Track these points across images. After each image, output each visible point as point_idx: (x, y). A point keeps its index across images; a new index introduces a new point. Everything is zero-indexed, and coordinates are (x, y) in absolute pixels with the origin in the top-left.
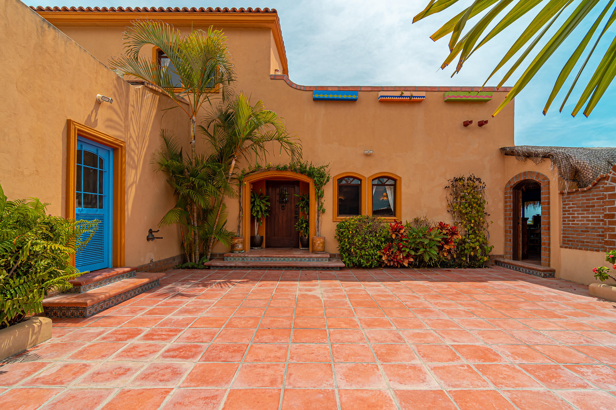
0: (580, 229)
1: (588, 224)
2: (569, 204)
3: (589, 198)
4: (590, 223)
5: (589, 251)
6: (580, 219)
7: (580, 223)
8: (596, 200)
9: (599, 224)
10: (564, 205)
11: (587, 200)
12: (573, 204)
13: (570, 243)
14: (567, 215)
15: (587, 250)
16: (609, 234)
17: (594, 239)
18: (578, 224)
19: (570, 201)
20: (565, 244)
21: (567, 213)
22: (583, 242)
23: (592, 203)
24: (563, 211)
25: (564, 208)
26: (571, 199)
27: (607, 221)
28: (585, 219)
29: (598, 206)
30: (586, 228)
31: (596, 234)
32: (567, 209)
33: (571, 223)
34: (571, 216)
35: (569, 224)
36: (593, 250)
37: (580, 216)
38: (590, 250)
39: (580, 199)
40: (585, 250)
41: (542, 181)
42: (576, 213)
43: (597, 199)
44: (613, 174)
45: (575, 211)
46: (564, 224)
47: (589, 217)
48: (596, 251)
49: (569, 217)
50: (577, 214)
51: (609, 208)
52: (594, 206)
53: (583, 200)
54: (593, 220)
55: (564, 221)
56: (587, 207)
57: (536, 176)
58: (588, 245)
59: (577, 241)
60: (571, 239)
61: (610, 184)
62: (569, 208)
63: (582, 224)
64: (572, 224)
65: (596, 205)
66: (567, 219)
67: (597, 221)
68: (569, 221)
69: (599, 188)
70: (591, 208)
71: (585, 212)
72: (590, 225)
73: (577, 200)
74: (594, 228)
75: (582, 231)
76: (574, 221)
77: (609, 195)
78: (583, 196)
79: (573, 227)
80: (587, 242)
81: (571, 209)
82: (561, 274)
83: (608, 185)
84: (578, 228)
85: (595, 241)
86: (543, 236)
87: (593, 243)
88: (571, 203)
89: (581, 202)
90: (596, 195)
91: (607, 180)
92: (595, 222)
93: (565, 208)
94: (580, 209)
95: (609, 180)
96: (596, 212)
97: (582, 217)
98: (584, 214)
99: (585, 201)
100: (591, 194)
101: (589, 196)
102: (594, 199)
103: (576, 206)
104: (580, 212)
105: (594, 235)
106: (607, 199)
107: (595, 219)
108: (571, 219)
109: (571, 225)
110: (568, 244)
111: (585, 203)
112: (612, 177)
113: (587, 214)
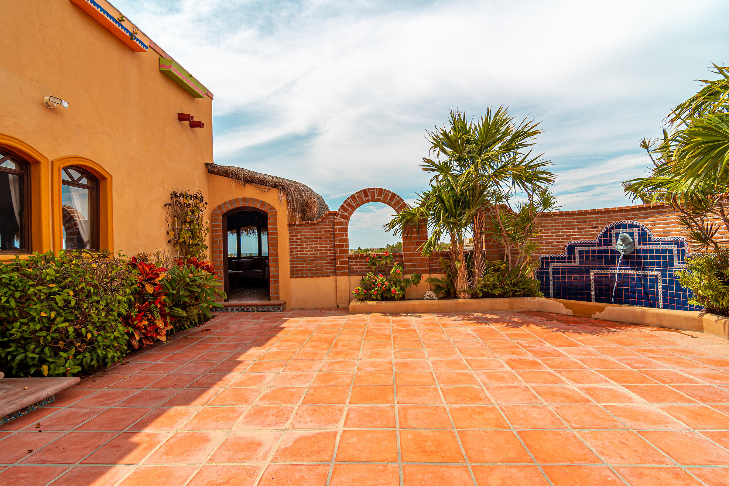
0: (309, 259)
1: (317, 254)
2: (297, 236)
3: (317, 230)
4: (318, 252)
5: (320, 278)
6: (309, 249)
7: (309, 253)
8: (323, 233)
9: (327, 253)
10: (291, 236)
11: (315, 232)
12: (301, 235)
13: (299, 272)
14: (295, 246)
15: (319, 277)
16: (340, 261)
17: (322, 266)
18: (307, 254)
19: (298, 233)
20: (294, 274)
21: (294, 244)
22: (313, 270)
23: (320, 235)
24: (291, 242)
25: (290, 239)
26: (298, 230)
27: (338, 251)
28: (314, 249)
29: (325, 238)
30: (315, 257)
31: (324, 261)
32: (295, 240)
33: (299, 253)
34: (299, 247)
35: (298, 254)
36: (324, 276)
37: (309, 246)
38: (322, 276)
39: (308, 231)
40: (316, 277)
41: (269, 210)
42: (304, 244)
43: (324, 231)
44: (342, 212)
45: (303, 242)
46: (291, 255)
47: (317, 247)
48: (327, 276)
49: (297, 248)
50: (306, 245)
51: (339, 239)
52: (322, 238)
53: (311, 232)
54: (322, 250)
55: (291, 252)
56: (315, 238)
57: (261, 204)
58: (317, 273)
59: (306, 270)
60: (299, 269)
61: (339, 220)
62: (297, 239)
63: (311, 254)
64: (301, 254)
65: (323, 236)
66: (295, 250)
67: (325, 250)
68: (296, 251)
69: (326, 222)
70: (318, 240)
71: (314, 243)
72: (319, 255)
73: (305, 232)
74: (322, 257)
75: (311, 260)
76: (303, 251)
77: (339, 228)
78: (310, 229)
79: (302, 257)
80: (316, 270)
81: (299, 241)
82: (292, 304)
83: (338, 220)
84: (307, 257)
85: (324, 268)
86: (272, 269)
87: (322, 270)
88: (299, 234)
89: (309, 234)
90: (323, 228)
91: (337, 216)
92: (323, 251)
93: (293, 239)
94: (309, 240)
95: (339, 216)
96: (323, 243)
97: (310, 248)
98: (312, 245)
99: (313, 233)
100: (318, 227)
101: (317, 229)
102: (321, 232)
103: (304, 237)
104: (309, 243)
105: (322, 263)
106: (338, 232)
107: (323, 249)
108: (299, 249)
109: (299, 255)
110: (298, 274)
111: (313, 235)
112: (341, 214)
113: (315, 244)
